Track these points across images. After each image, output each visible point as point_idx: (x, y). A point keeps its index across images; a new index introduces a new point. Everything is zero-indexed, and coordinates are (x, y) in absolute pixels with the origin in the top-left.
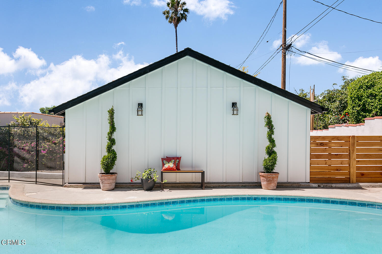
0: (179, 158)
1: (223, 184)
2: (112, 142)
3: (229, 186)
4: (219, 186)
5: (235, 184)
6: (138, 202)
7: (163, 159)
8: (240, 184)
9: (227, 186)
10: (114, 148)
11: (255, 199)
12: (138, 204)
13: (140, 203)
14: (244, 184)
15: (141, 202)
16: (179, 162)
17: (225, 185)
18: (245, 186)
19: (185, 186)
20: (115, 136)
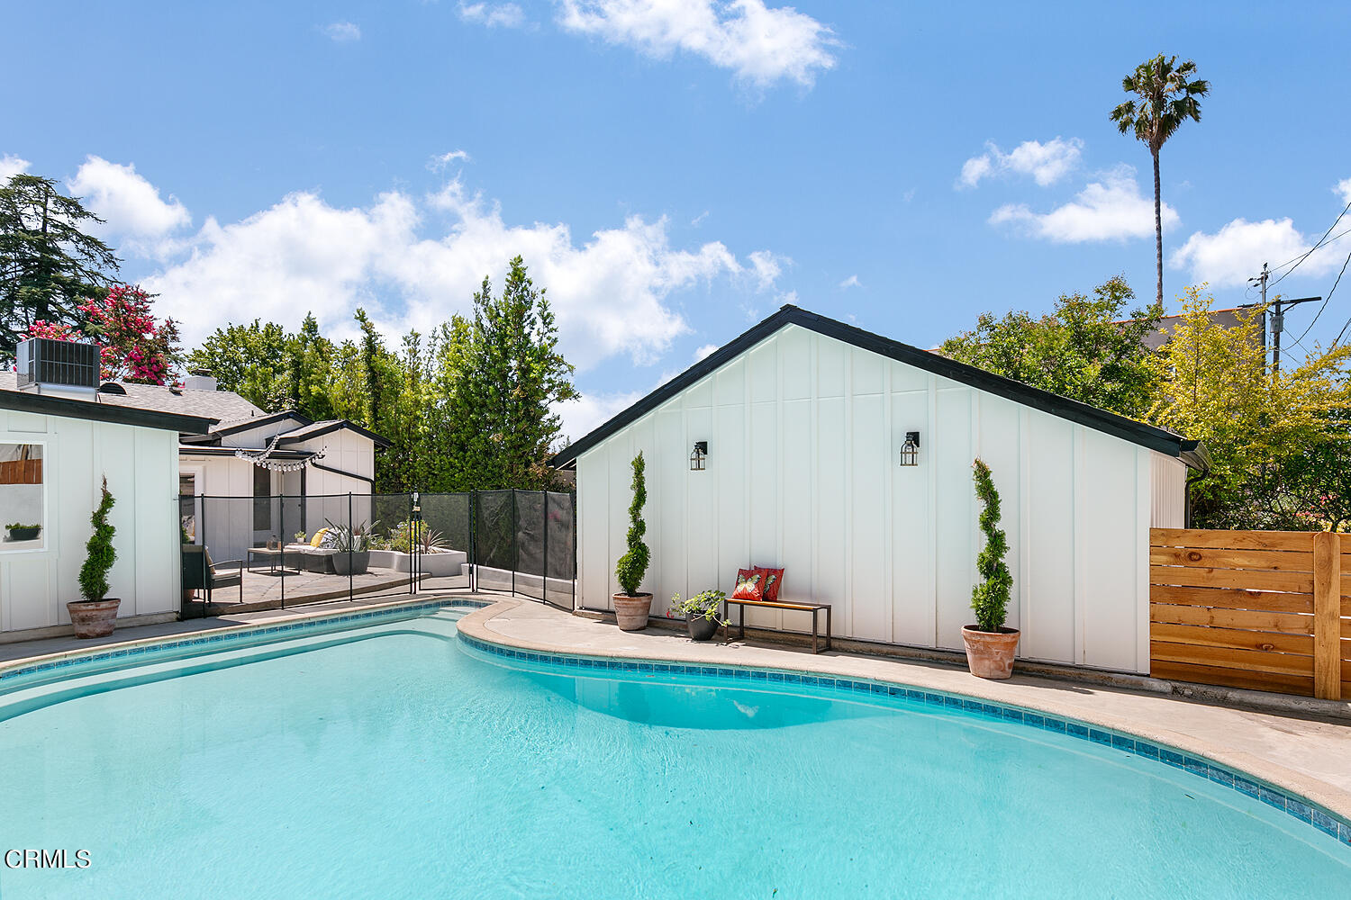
0: (779, 573)
1: (879, 647)
2: (640, 527)
3: (895, 654)
4: (871, 651)
5: (911, 651)
6: (612, 657)
7: (741, 572)
8: (925, 652)
9: (891, 654)
10: (644, 539)
11: (893, 692)
12: (613, 661)
13: (619, 661)
14: (935, 655)
15: (618, 657)
16: (778, 582)
17: (885, 649)
18: (938, 659)
19: (789, 641)
20: (644, 513)
